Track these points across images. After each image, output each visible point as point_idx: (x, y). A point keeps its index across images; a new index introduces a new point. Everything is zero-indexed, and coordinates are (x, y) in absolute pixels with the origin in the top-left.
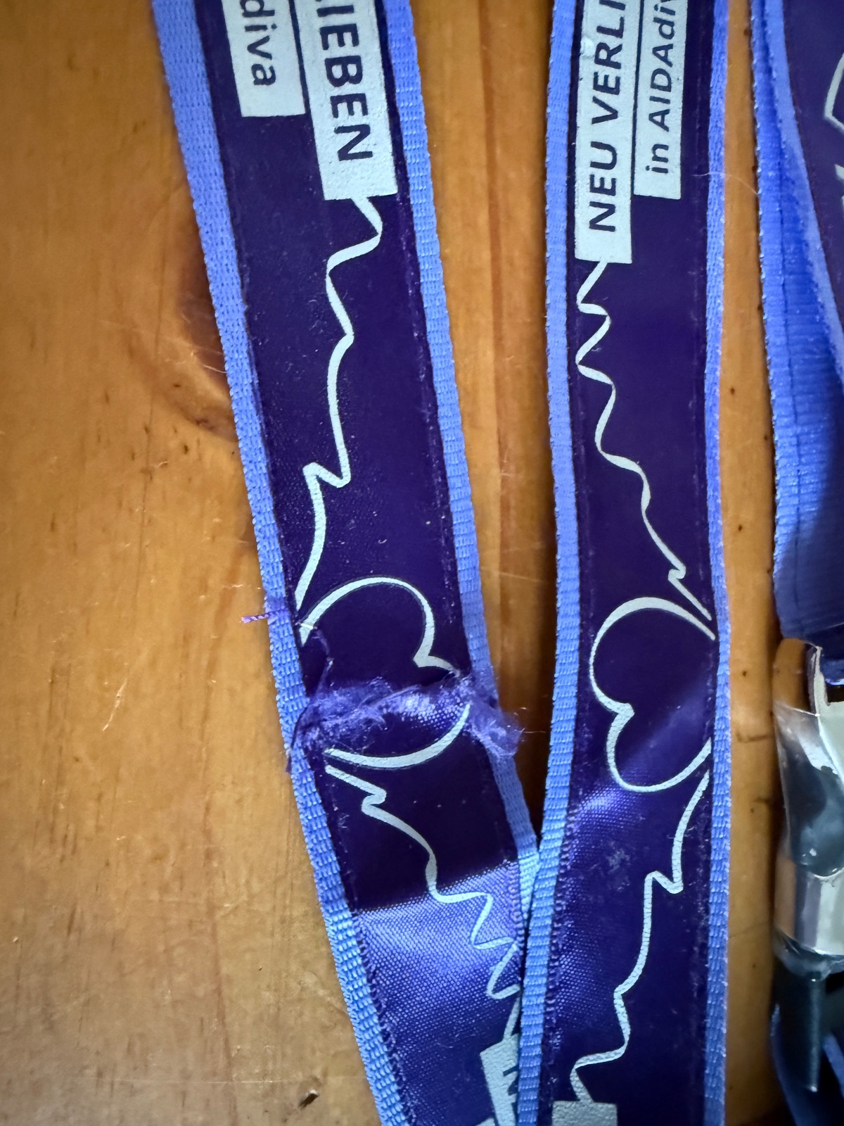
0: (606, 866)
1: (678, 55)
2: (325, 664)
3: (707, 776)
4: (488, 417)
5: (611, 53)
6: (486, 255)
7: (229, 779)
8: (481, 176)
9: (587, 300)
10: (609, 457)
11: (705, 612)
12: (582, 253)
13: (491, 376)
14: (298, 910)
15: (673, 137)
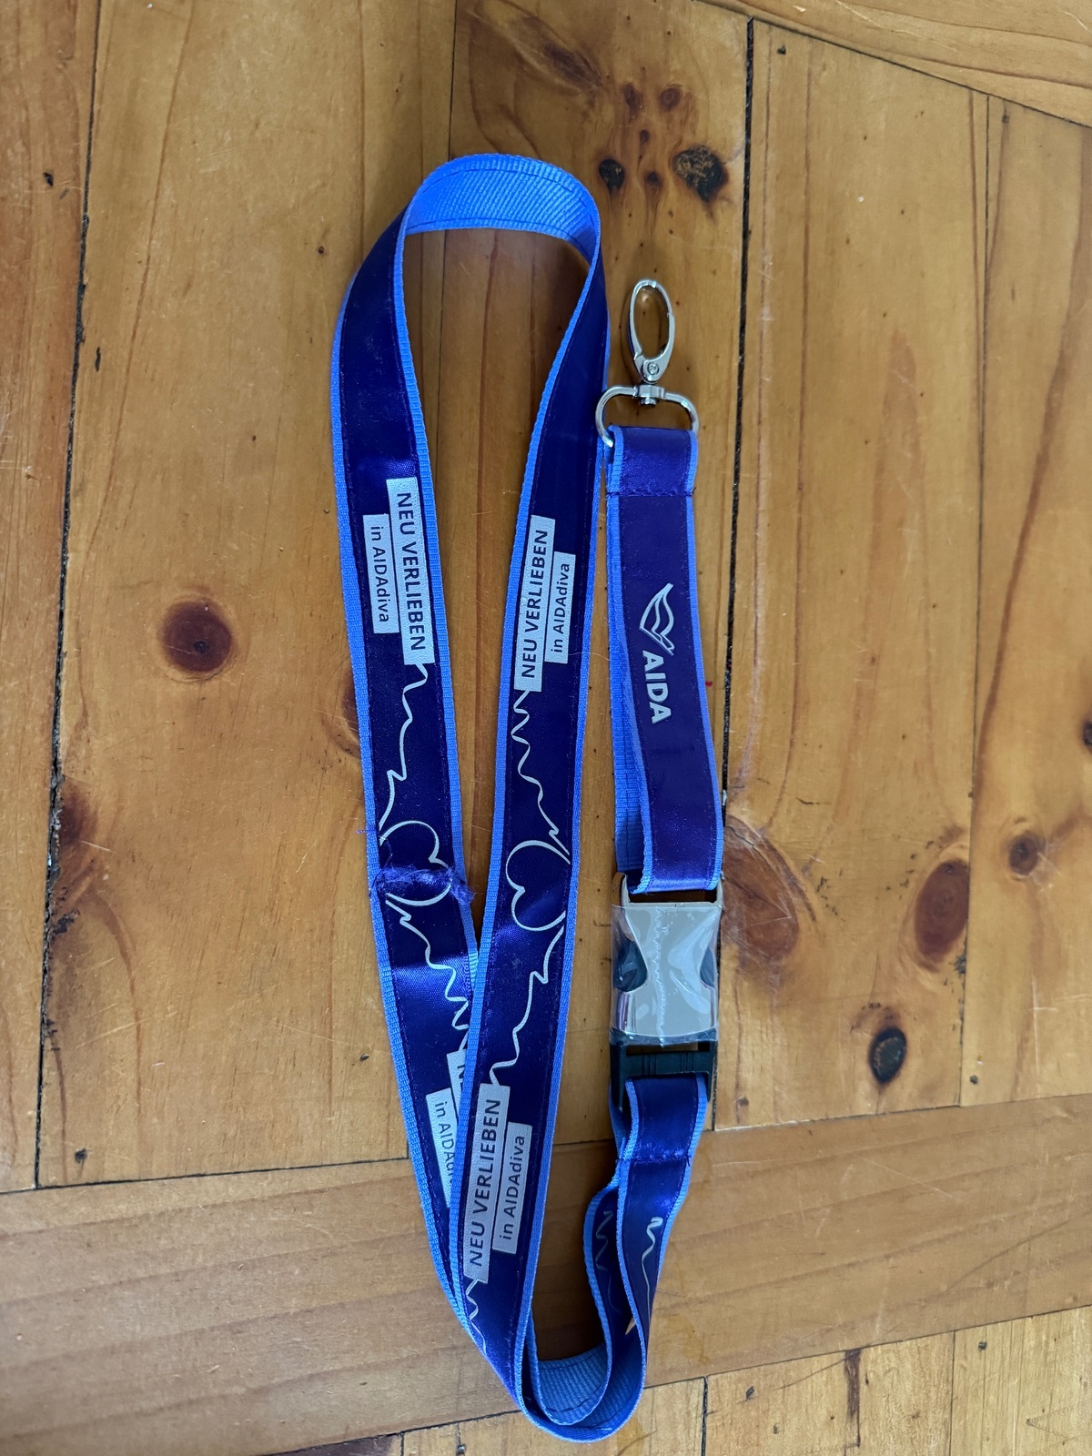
0: (511, 966)
1: (569, 602)
2: (389, 855)
3: (563, 928)
4: (470, 756)
5: (535, 602)
6: (474, 687)
7: (343, 902)
8: (473, 653)
9: (518, 707)
10: (524, 777)
11: (566, 851)
12: (517, 686)
13: (473, 738)
14: (368, 967)
15: (565, 637)
